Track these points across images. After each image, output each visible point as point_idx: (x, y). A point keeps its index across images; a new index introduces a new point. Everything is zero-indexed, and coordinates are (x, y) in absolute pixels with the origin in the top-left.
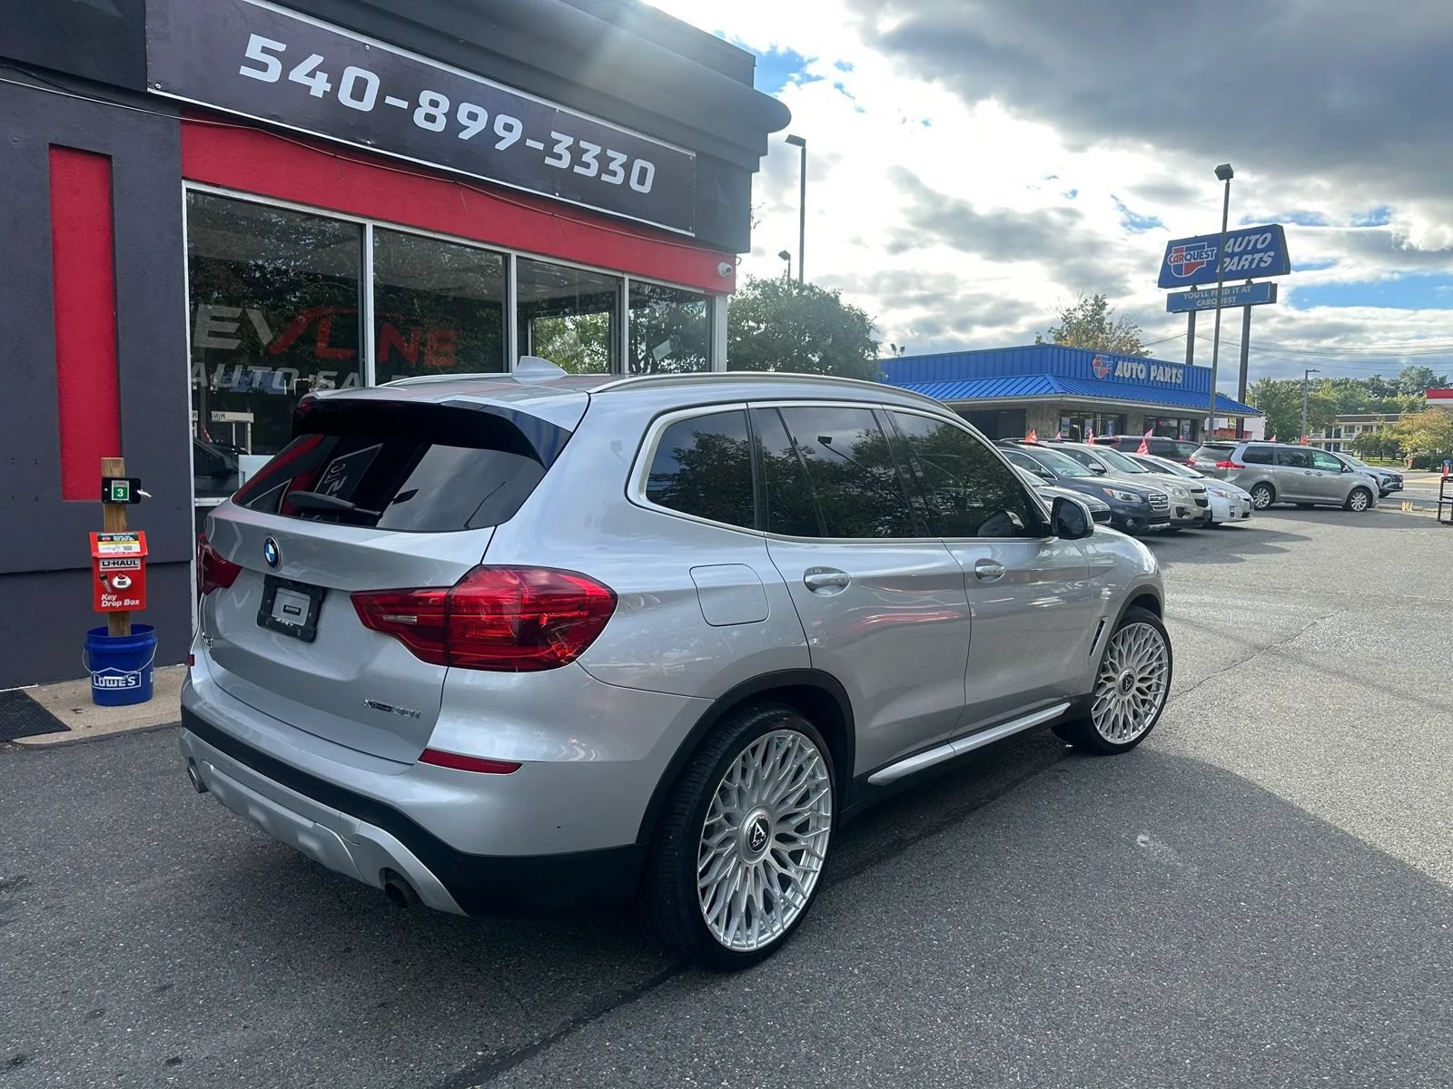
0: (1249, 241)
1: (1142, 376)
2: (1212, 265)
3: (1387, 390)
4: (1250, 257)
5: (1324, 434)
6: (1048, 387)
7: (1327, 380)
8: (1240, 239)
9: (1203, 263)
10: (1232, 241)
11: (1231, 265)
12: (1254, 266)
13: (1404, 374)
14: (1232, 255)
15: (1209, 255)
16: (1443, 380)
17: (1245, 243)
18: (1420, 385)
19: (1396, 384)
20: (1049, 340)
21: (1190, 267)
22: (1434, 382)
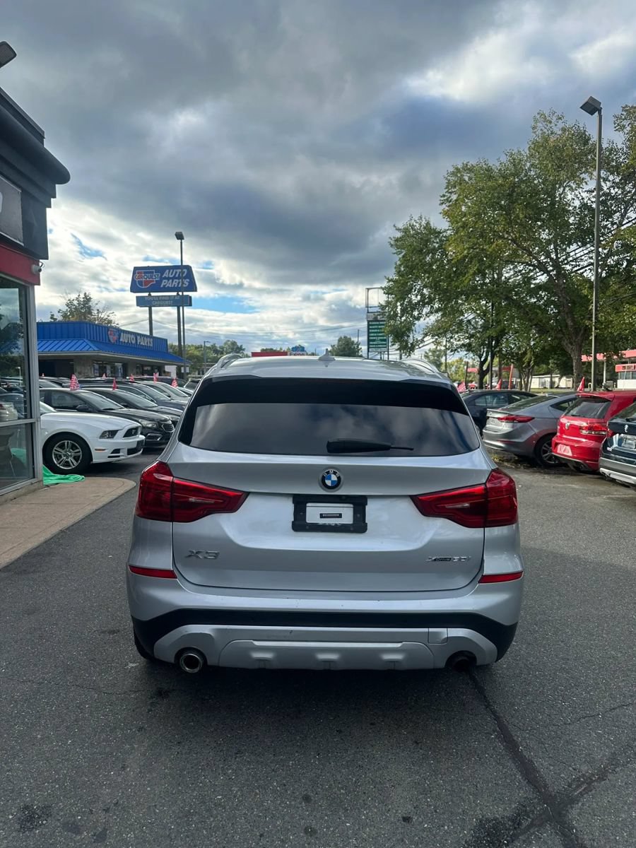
0: (176, 272)
1: (134, 342)
2: (159, 282)
3: (219, 351)
4: (177, 281)
5: (197, 373)
6: (88, 347)
7: (193, 346)
8: (171, 271)
9: (153, 281)
10: (167, 271)
11: (169, 284)
12: (180, 286)
13: (226, 344)
14: (168, 279)
15: (156, 277)
16: (241, 346)
17: (174, 273)
18: (232, 349)
19: (222, 348)
20: (59, 317)
21: (147, 283)
22: (238, 348)
